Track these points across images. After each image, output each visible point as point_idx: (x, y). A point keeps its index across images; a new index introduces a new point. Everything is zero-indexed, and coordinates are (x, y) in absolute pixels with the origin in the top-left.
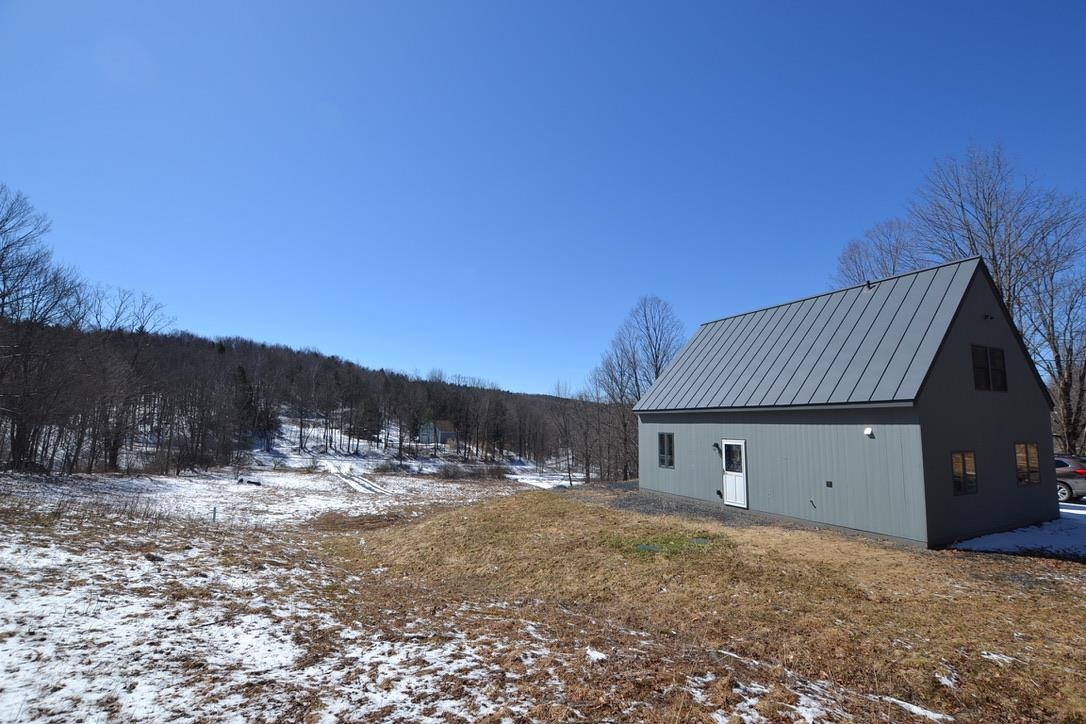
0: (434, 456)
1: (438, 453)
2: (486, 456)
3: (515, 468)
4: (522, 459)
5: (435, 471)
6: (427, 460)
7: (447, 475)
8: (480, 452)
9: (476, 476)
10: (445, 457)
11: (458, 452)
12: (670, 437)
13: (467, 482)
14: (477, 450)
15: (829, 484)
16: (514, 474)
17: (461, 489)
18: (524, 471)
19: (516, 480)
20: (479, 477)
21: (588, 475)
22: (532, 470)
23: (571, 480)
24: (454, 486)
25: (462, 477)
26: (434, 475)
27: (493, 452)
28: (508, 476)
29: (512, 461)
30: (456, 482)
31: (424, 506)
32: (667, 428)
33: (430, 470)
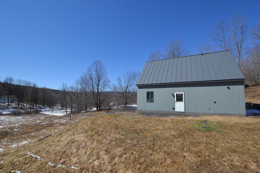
0: (8, 108)
1: (9, 107)
2: (31, 107)
3: (43, 110)
4: (44, 107)
5: (9, 113)
6: (4, 109)
7: (15, 114)
8: (28, 106)
9: (28, 113)
10: (13, 108)
11: (19, 106)
12: (152, 93)
13: (25, 116)
14: (27, 105)
15: (215, 102)
16: (42, 112)
17: (23, 118)
18: (45, 111)
19: (44, 113)
20: (29, 114)
21: (72, 110)
22: (49, 110)
23: (66, 112)
24: (20, 117)
25: (22, 114)
26: (9, 114)
27: (33, 106)
28: (40, 112)
29: (41, 108)
30: (20, 116)
31: (18, 126)
32: (150, 90)
33: (6, 113)
